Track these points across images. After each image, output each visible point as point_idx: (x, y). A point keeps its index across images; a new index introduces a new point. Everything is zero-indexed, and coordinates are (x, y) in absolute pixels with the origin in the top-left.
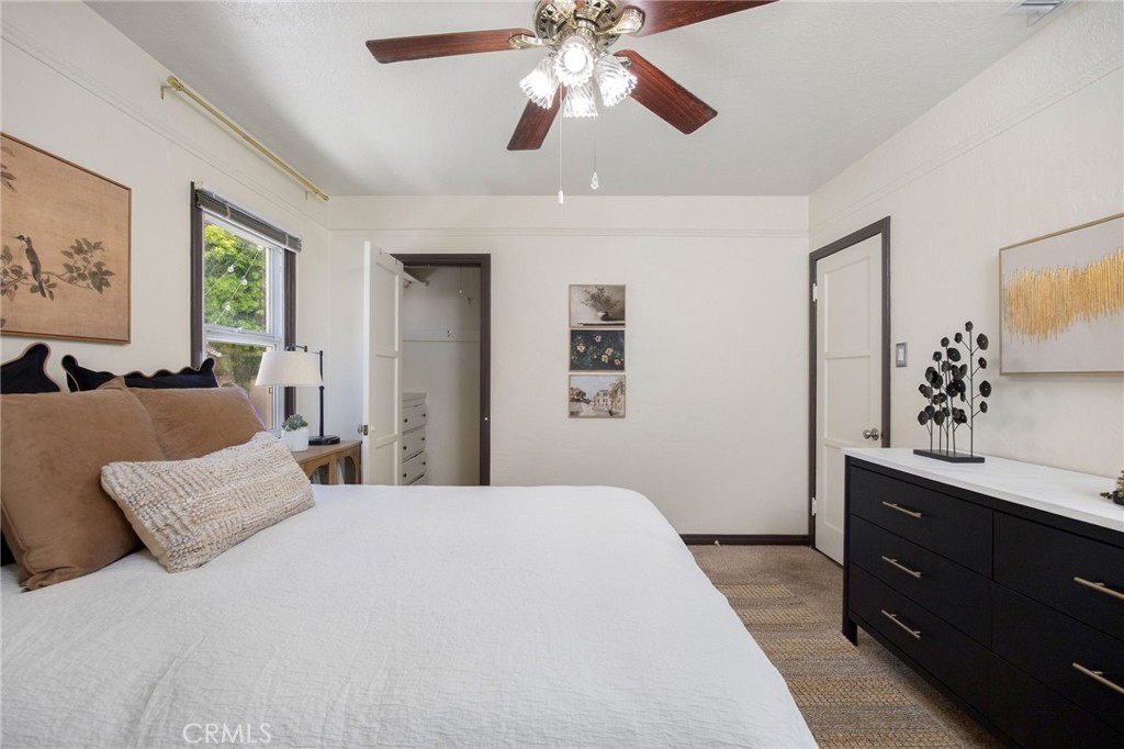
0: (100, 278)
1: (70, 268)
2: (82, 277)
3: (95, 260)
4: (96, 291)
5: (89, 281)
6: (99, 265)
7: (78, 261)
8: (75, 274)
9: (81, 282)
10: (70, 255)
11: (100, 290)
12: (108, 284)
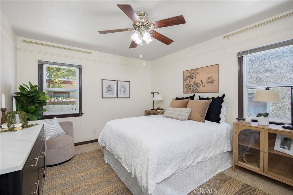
0: (212, 82)
1: (207, 82)
2: (209, 83)
3: (211, 79)
4: (211, 84)
5: (210, 83)
6: (212, 80)
7: (208, 80)
8: (208, 83)
9: (209, 84)
10: (207, 80)
11: (212, 84)
12: (213, 83)
